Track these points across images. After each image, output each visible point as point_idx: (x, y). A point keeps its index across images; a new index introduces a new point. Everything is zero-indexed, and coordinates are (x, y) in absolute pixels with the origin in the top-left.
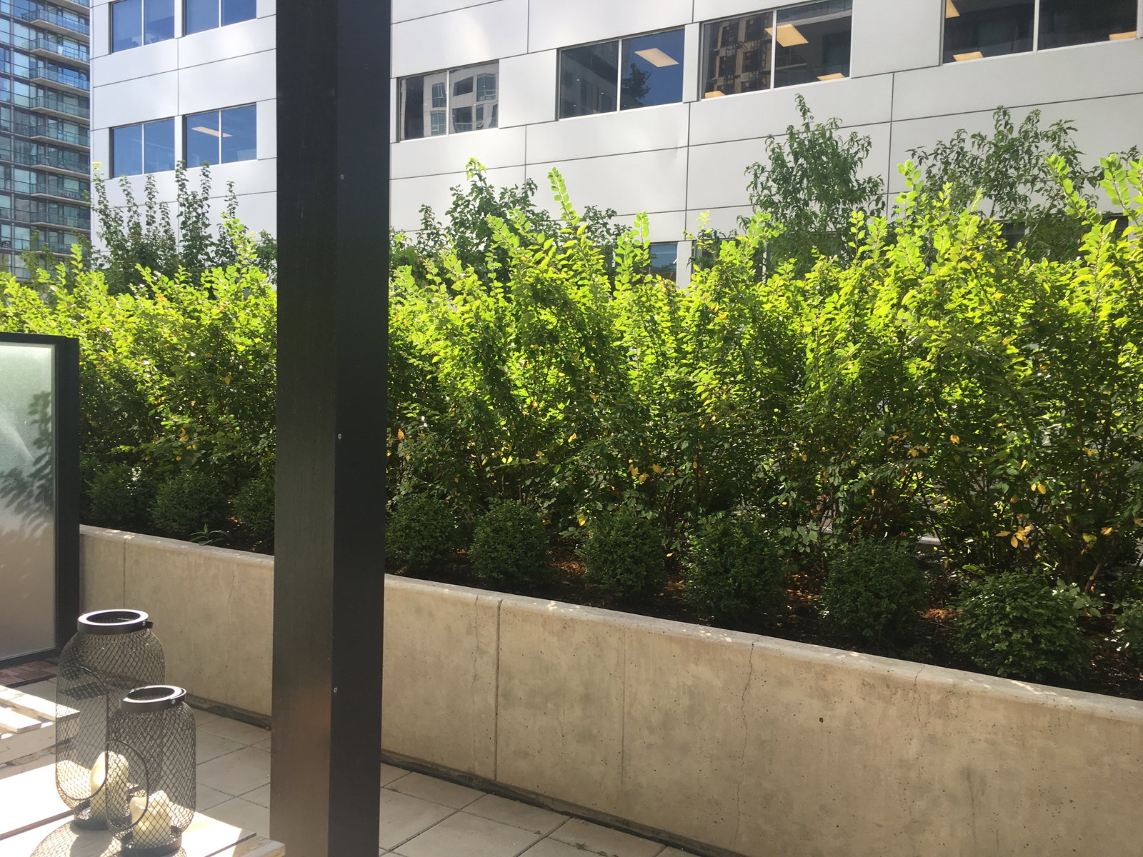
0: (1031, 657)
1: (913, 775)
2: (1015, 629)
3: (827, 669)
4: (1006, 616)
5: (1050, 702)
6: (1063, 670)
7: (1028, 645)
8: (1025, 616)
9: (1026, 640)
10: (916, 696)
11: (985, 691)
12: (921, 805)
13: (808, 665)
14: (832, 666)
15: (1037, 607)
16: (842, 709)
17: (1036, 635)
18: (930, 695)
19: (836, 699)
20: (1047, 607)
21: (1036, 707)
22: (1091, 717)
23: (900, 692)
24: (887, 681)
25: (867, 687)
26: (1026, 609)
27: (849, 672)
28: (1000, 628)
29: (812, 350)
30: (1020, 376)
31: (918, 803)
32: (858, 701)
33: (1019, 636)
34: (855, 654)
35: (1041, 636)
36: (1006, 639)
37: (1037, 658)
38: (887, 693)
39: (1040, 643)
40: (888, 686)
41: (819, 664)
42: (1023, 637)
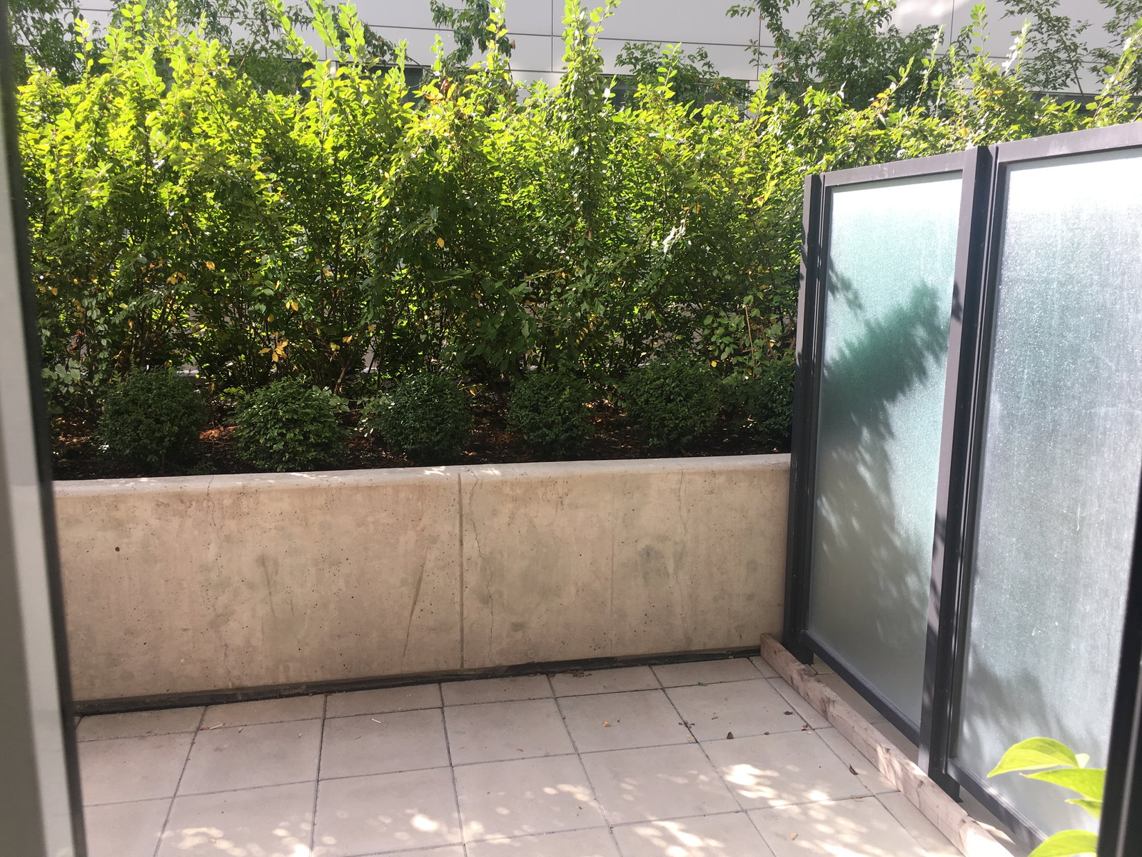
0: (303, 451)
1: (213, 576)
2: (288, 430)
3: (118, 498)
4: (280, 420)
5: (325, 484)
6: (329, 457)
7: (299, 441)
8: (296, 417)
9: (298, 437)
10: (210, 504)
11: (271, 486)
12: (223, 599)
13: (97, 499)
14: (123, 495)
15: (304, 408)
16: (138, 533)
17: (307, 432)
18: (223, 500)
19: (131, 525)
20: (312, 407)
21: (313, 490)
22: (357, 488)
23: (194, 504)
24: (181, 497)
25: (162, 507)
26: (295, 411)
27: (142, 497)
28: (276, 431)
29: (52, 171)
30: (268, 201)
31: (220, 599)
32: (154, 522)
33: (292, 435)
34: (144, 480)
35: (310, 432)
36: (282, 440)
37: (308, 452)
38: (182, 507)
39: (309, 438)
40: (182, 502)
41: (109, 496)
42: (295, 435)
